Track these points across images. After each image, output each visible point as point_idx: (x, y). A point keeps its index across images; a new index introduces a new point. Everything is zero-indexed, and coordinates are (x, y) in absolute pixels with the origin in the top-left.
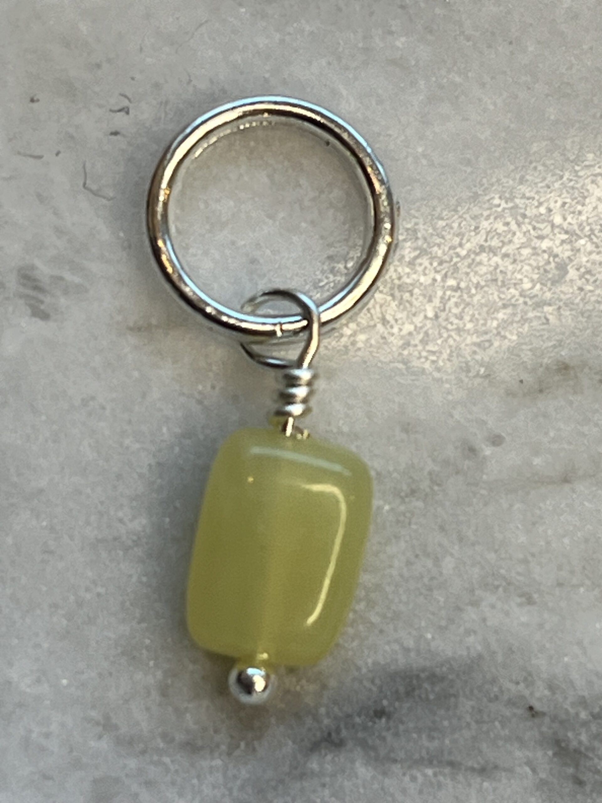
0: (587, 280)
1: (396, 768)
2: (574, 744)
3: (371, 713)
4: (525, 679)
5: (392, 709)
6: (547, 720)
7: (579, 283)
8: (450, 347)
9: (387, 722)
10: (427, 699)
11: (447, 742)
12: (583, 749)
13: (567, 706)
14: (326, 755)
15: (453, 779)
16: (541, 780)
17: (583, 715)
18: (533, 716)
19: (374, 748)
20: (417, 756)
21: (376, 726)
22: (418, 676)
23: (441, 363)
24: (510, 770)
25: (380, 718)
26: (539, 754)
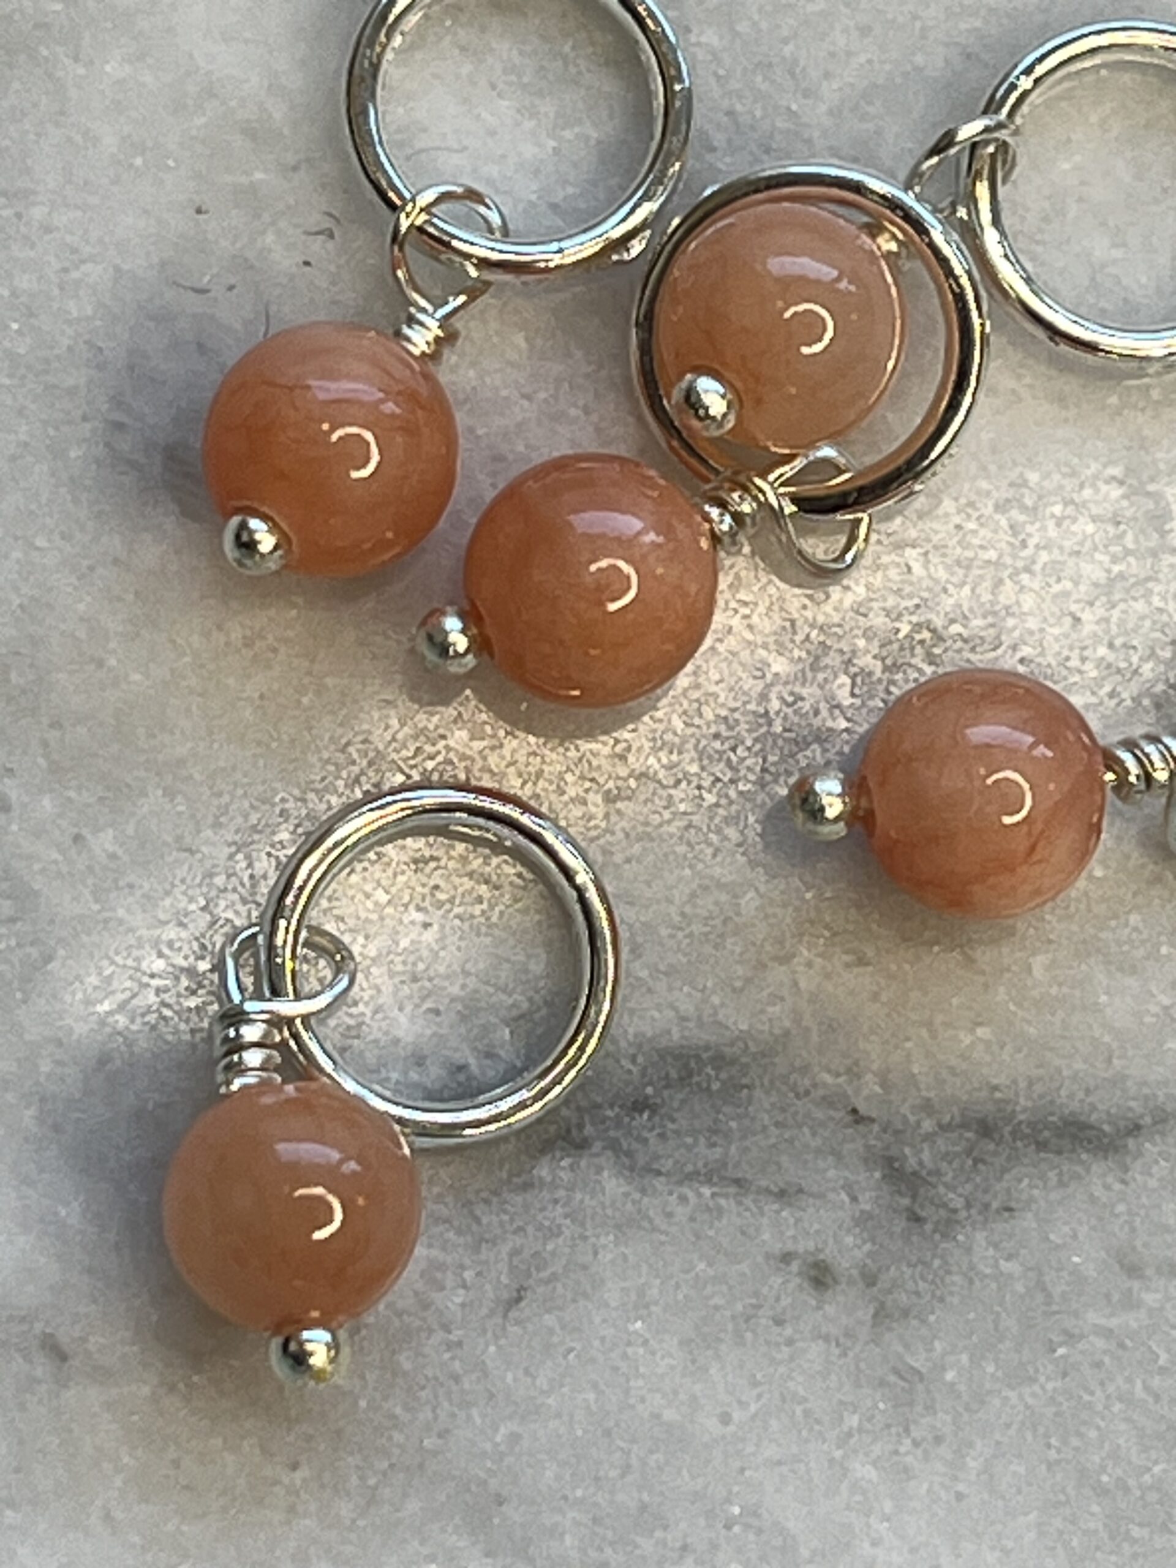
0: (969, 516)
1: (659, 1183)
2: (912, 1163)
3: (629, 1104)
4: (848, 1071)
5: (659, 1101)
6: (876, 1128)
7: (957, 520)
8: (770, 596)
9: (650, 1119)
10: (708, 1089)
11: (733, 1149)
12: (924, 1173)
13: (905, 1110)
14: (562, 1158)
15: (740, 1203)
16: (862, 1212)
17: (928, 1125)
18: (857, 1122)
19: (629, 1154)
20: (690, 1168)
21: (634, 1123)
22: (698, 1057)
23: (755, 619)
24: (821, 1196)
25: (641, 1112)
26: (862, 1176)
